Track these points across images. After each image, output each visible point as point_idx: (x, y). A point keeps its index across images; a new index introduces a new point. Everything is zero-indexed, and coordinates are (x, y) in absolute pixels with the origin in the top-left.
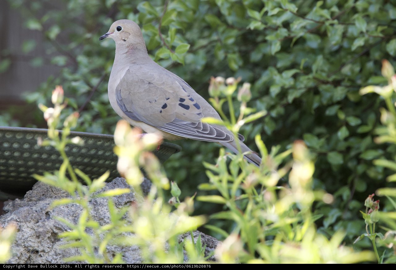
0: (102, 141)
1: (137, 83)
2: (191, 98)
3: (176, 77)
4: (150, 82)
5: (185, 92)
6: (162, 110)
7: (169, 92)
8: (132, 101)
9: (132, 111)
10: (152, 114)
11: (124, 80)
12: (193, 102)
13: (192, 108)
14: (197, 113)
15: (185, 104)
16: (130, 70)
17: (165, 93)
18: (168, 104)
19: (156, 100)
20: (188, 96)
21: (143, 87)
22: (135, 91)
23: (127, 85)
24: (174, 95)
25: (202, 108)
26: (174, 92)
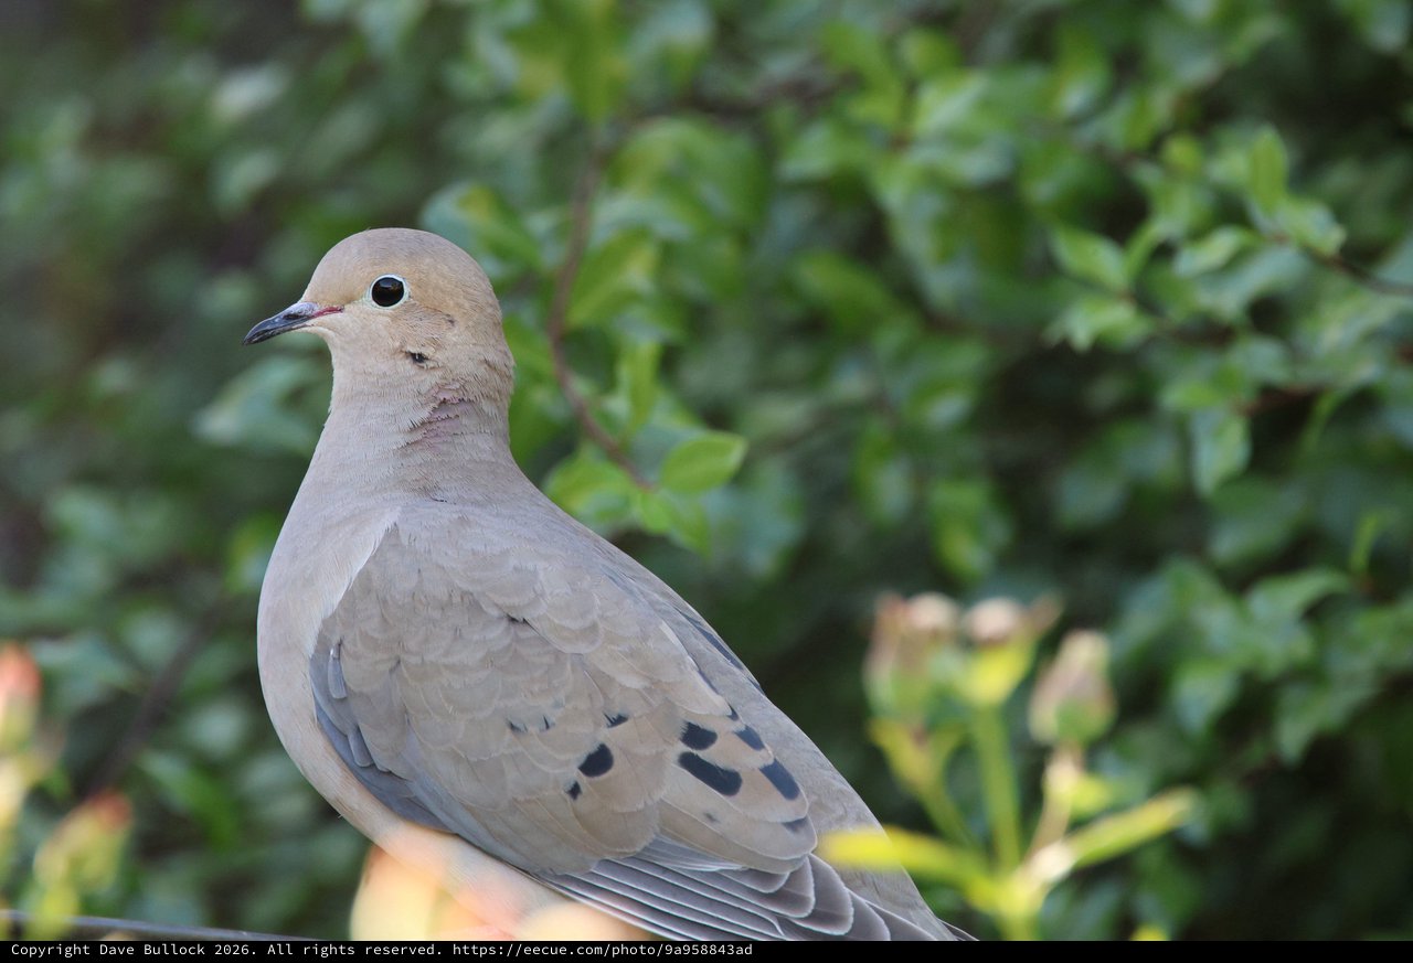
1: (443, 609)
2: (747, 728)
3: (661, 599)
4: (514, 615)
5: (714, 693)
6: (580, 783)
7: (620, 685)
8: (406, 712)
9: (398, 770)
10: (521, 798)
11: (364, 586)
12: (762, 752)
13: (755, 786)
14: (779, 820)
15: (712, 763)
16: (400, 527)
17: (602, 682)
18: (615, 752)
19: (552, 720)
20: (729, 717)
21: (476, 637)
22: (430, 657)
23: (383, 616)
24: (654, 703)
25: (808, 796)
26: (647, 684)
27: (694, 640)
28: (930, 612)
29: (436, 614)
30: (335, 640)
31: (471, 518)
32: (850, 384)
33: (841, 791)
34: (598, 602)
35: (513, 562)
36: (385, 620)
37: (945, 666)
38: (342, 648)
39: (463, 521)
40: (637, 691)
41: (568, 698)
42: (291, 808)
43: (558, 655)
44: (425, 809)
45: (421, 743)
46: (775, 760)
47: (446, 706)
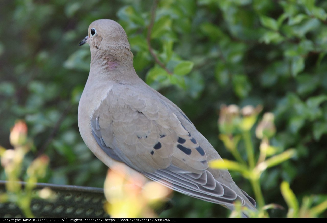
0: (71, 196)
1: (123, 109)
2: (193, 138)
3: (173, 107)
4: (139, 111)
5: (185, 130)
6: (154, 151)
7: (164, 128)
8: (114, 133)
9: (111, 147)
10: (139, 154)
11: (104, 103)
12: (196, 145)
13: (195, 152)
14: (200, 161)
15: (185, 147)
16: (112, 90)
17: (159, 127)
18: (162, 144)
19: (148, 135)
20: (188, 135)
21: (131, 116)
22: (120, 120)
23: (109, 110)
24: (171, 132)
25: (207, 155)
26: (169, 128)
27: (181, 116)
28: (233, 109)
29: (121, 110)
30: (98, 116)
31: (129, 88)
32: (214, 53)
33: (215, 153)
34: (158, 107)
35: (139, 98)
36: (109, 111)
37: (237, 121)
38: (99, 118)
39: (127, 89)
40: (167, 129)
41: (151, 131)
42: (86, 156)
43: (149, 121)
44: (117, 156)
45: (117, 141)
46: (199, 146)
47: (123, 132)
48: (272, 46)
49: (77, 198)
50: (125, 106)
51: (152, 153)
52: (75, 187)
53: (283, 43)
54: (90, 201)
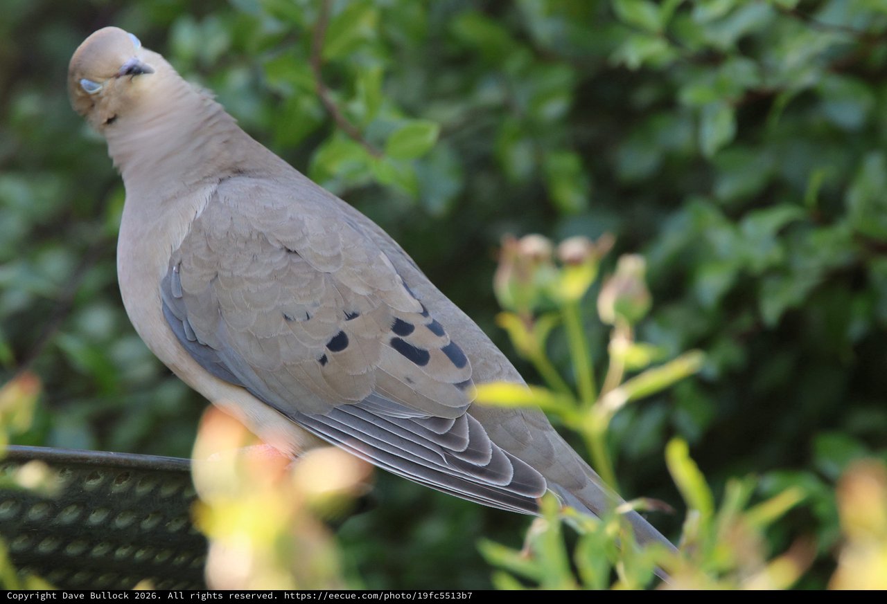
0: (102, 478)
1: (246, 243)
2: (434, 321)
3: (378, 236)
4: (289, 248)
5: (413, 298)
6: (327, 355)
7: (355, 293)
8: (220, 307)
9: (212, 344)
10: (288, 363)
11: (197, 228)
12: (443, 338)
13: (439, 360)
14: (453, 382)
15: (411, 345)
16: (218, 191)
17: (343, 291)
18: (350, 337)
19: (311, 314)
20: (421, 314)
21: (266, 261)
22: (237, 273)
23: (208, 245)
24: (375, 305)
25: (472, 365)
26: (370, 292)
28: (533, 244)
29: (242, 246)
30: (177, 262)
31: (264, 187)
32: (490, 94)
33: (498, 356)
34: (341, 239)
35: (289, 215)
36: (209, 249)
37: (545, 277)
38: (181, 266)
39: (258, 189)
40: (364, 296)
41: (322, 301)
43: (316, 273)
44: (227, 370)
45: (228, 326)
46: (451, 342)
47: (245, 303)
48: (647, 73)
49: (117, 485)
50: (251, 235)
51: (323, 360)
52: (112, 455)
53: (676, 64)
54: (153, 493)
